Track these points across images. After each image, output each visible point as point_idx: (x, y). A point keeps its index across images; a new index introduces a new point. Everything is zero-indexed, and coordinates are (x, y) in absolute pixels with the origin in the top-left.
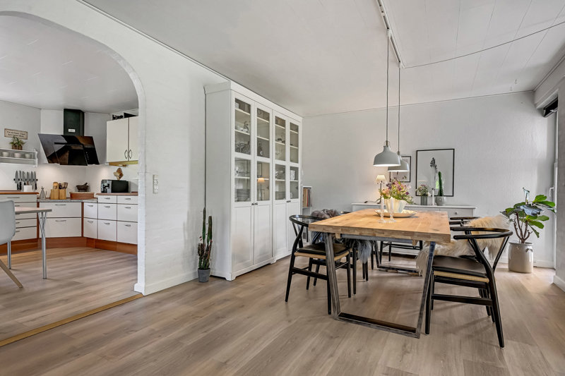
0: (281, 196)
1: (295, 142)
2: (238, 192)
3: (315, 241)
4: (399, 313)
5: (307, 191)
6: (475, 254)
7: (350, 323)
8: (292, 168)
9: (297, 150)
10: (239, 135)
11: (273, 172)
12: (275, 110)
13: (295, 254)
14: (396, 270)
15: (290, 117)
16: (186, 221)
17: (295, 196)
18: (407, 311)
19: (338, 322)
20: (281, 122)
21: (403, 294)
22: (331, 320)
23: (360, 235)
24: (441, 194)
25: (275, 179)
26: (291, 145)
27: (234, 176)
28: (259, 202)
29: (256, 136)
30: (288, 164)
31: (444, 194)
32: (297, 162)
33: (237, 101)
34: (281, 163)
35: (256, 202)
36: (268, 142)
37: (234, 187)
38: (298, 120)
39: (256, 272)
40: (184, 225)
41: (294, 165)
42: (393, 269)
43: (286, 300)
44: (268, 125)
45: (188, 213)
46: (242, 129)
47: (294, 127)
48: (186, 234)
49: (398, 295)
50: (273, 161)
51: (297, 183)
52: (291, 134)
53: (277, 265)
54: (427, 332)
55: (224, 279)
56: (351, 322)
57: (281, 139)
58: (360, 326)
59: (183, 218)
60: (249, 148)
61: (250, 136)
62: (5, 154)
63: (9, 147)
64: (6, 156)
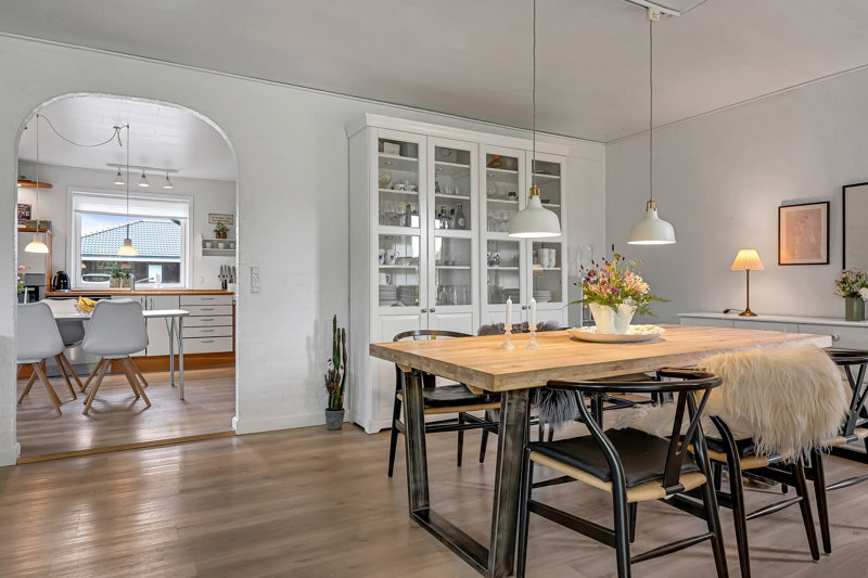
9: (560, 210)
11: (481, 254)
12: (485, 144)
16: (311, 334)
25: (486, 267)
27: (377, 265)
29: (433, 195)
34: (504, 236)
35: (431, 307)
36: (468, 201)
37: (375, 281)
40: (308, 339)
43: (390, 474)
44: (466, 172)
45: (316, 323)
47: (547, 168)
48: (313, 354)
50: (480, 235)
52: (536, 180)
55: (363, 429)
59: (309, 330)
62: (208, 244)
63: (212, 236)
64: (208, 248)
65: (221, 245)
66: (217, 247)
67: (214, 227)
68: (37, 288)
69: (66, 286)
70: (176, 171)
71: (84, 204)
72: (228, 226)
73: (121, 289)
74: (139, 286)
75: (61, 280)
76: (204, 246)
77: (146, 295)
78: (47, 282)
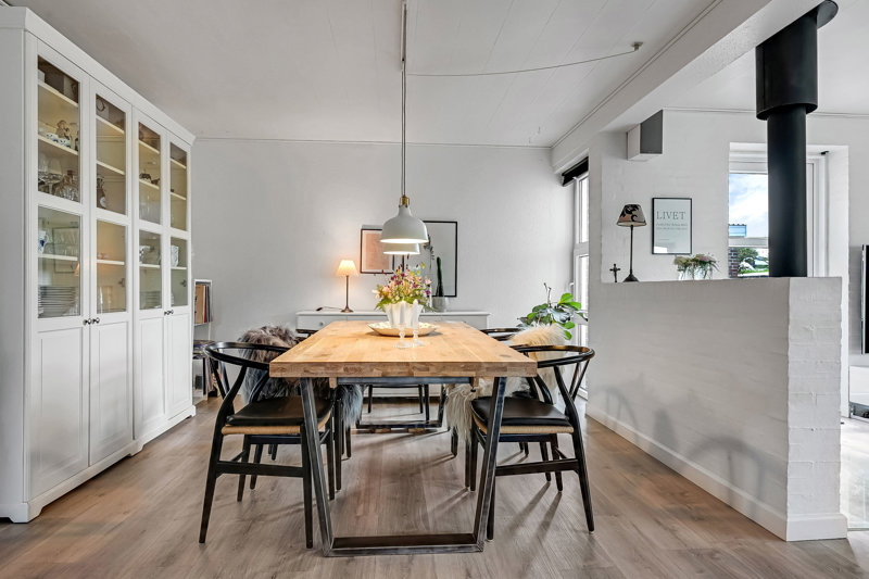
0: (151, 299)
1: (180, 186)
2: (44, 292)
3: (256, 396)
4: (429, 509)
5: (204, 290)
6: (528, 387)
7: (357, 558)
8: (175, 241)
9: (185, 203)
10: (46, 151)
11: (134, 249)
12: (139, 109)
13: (224, 430)
14: (387, 428)
15: (172, 131)
17: (179, 300)
18: (440, 502)
19: (332, 561)
20: (151, 138)
21: (419, 472)
22: (318, 559)
23: (384, 376)
24: (440, 293)
25: (138, 264)
26: (172, 191)
27: (35, 253)
28: (103, 317)
29: (95, 162)
30: (166, 231)
31: (445, 292)
32: (185, 229)
33: (43, 65)
34: (151, 227)
35: (94, 315)
36: (123, 178)
37: (35, 280)
38: (186, 141)
39: (97, 483)
41: (179, 234)
42: (383, 426)
43: (202, 539)
44: (122, 140)
46: (56, 137)
47: (180, 156)
49: (412, 475)
50: (133, 222)
51: (185, 272)
52: (173, 168)
53: (145, 457)
54: (490, 535)
55: (7, 520)
56: (360, 553)
57: (149, 175)
58: (378, 557)
60: (76, 186)
61: (77, 158)
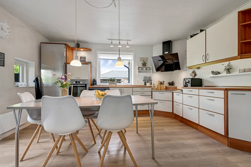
62: (140, 69)
63: (141, 66)
64: (140, 70)
65: (144, 69)
66: (143, 69)
67: (142, 62)
68: (86, 85)
69: (96, 84)
70: (131, 40)
71: (101, 56)
72: (147, 62)
73: (112, 85)
74: (118, 84)
75: (94, 82)
76: (139, 69)
77: (121, 87)
78: (89, 83)
